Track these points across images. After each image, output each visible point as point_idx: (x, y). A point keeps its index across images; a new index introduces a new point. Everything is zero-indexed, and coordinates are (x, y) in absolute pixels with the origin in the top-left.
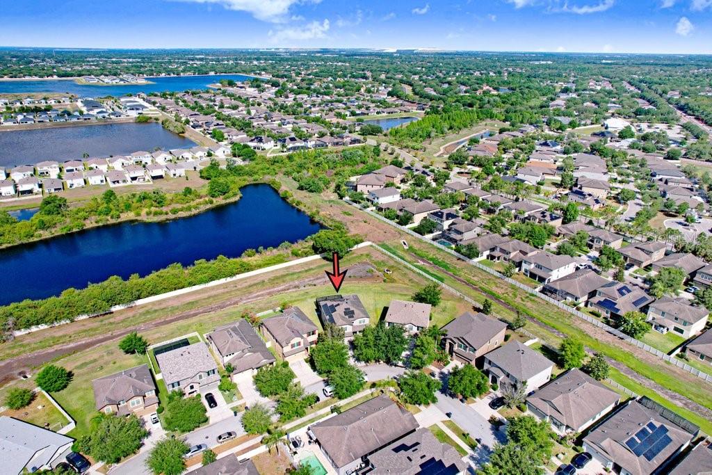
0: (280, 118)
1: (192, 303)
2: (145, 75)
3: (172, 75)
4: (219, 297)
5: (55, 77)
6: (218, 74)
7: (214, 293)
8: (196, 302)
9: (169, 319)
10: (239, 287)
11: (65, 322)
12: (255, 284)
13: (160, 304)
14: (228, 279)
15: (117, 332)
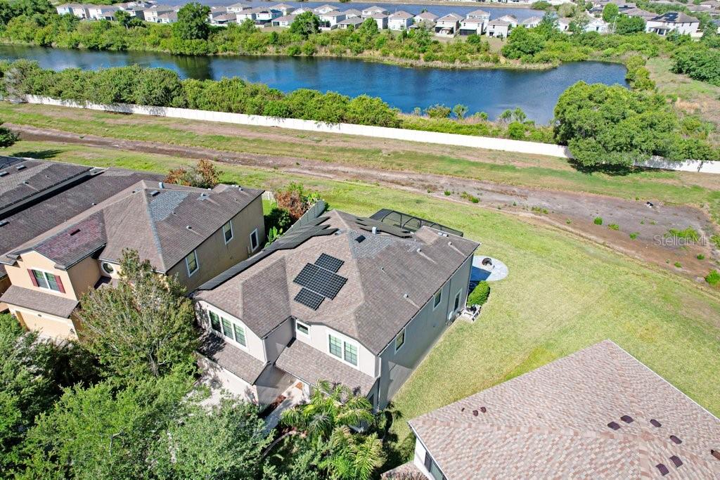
1: (220, 138)
4: (270, 147)
7: (272, 137)
8: (228, 140)
9: (165, 148)
10: (323, 143)
11: (74, 105)
12: (354, 150)
13: (187, 124)
14: (324, 127)
15: (91, 137)
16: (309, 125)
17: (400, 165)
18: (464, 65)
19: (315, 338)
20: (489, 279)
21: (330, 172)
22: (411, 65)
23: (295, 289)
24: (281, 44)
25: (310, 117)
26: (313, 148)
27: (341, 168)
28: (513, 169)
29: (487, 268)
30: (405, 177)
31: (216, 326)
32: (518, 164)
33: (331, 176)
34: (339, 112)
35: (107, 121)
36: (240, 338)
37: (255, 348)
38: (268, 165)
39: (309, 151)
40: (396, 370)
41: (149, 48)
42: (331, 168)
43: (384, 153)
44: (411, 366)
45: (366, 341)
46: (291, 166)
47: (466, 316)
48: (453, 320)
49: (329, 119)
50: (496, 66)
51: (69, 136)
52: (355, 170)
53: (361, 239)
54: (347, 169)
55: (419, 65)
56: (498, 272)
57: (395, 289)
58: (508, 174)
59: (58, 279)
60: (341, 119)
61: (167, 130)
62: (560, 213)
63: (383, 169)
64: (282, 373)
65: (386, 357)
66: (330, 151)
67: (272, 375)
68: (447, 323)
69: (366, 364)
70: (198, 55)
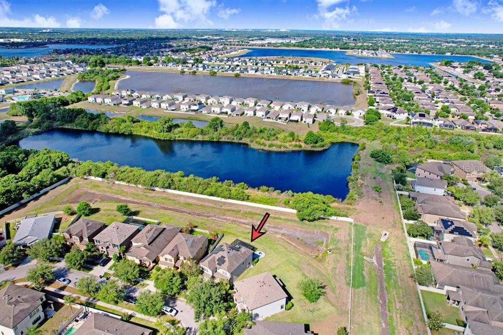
0: (444, 96)
1: (189, 204)
2: (394, 52)
3: (415, 53)
4: (205, 208)
5: (338, 49)
6: (454, 55)
7: (206, 204)
8: (192, 205)
9: (170, 207)
10: (223, 207)
11: (134, 186)
12: (233, 211)
13: (176, 197)
14: (223, 200)
15: (144, 202)
16: (219, 199)
17: (246, 217)
18: (285, 150)
19: (220, 271)
20: (260, 257)
21: (224, 219)
22: (263, 149)
23: (217, 262)
24: (204, 134)
25: (219, 196)
26: (219, 209)
27: (228, 218)
28: (280, 219)
29: (260, 255)
30: (247, 221)
31: (203, 269)
32: (282, 217)
33: (225, 221)
34: (229, 196)
35: (148, 194)
36: (207, 271)
37: (210, 273)
38: (205, 216)
39: (218, 211)
40: (234, 277)
41: (143, 134)
42: (225, 217)
43: (242, 212)
44: (238, 276)
45: (228, 271)
46: (212, 217)
47: (252, 266)
48: (248, 267)
49: (224, 197)
50: (300, 149)
51: (136, 201)
52: (232, 218)
53: (229, 252)
54: (230, 218)
55: (266, 149)
56: (262, 256)
57: (234, 262)
58: (278, 221)
59: (171, 260)
60: (229, 198)
61: (170, 199)
62: (289, 235)
63: (241, 218)
64: (214, 277)
65: (232, 274)
66: (225, 210)
67: (213, 277)
68: (246, 268)
69: (229, 276)
70: (167, 140)
